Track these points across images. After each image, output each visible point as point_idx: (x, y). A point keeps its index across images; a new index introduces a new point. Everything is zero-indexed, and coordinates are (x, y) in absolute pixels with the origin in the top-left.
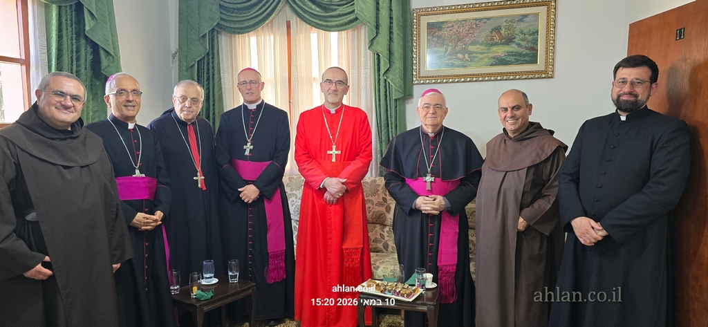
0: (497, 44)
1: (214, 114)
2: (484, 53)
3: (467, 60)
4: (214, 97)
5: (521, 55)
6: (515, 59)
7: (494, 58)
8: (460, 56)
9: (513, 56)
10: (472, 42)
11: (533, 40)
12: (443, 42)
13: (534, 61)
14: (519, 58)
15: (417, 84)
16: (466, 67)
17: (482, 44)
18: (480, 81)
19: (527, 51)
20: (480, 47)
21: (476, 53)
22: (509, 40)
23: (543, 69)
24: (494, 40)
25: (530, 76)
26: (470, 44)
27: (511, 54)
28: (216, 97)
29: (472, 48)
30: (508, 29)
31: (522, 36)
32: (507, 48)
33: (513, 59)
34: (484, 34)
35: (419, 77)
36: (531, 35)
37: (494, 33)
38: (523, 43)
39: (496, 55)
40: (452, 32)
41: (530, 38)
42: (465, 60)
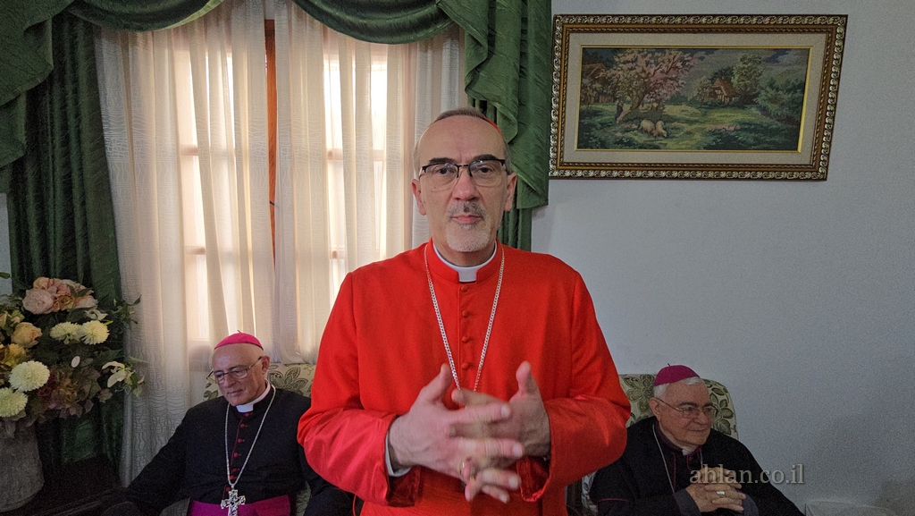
0: (721, 105)
2: (696, 121)
3: (660, 135)
5: (766, 131)
6: (756, 139)
7: (713, 133)
9: (751, 131)
10: (672, 97)
11: (793, 101)
12: (614, 92)
13: (792, 145)
14: (762, 138)
15: (556, 178)
16: (657, 147)
17: (692, 103)
19: (780, 125)
20: (689, 108)
21: (678, 120)
22: (746, 100)
23: (806, 160)
24: (716, 95)
25: (784, 175)
26: (667, 102)
27: (747, 127)
29: (671, 110)
30: (746, 74)
31: (772, 93)
32: (740, 116)
33: (750, 139)
34: (697, 83)
35: (562, 164)
36: (789, 91)
37: (718, 83)
38: (773, 107)
39: (719, 127)
40: (633, 72)
41: (786, 97)
42: (655, 133)
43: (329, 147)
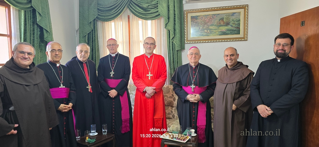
0: (222, 26)
1: (95, 57)
2: (217, 30)
3: (209, 33)
4: (95, 49)
5: (233, 30)
6: (230, 32)
7: (221, 32)
8: (206, 31)
9: (229, 31)
10: (211, 25)
11: (238, 24)
12: (198, 25)
13: (239, 33)
14: (232, 32)
15: (186, 43)
16: (208, 36)
17: (215, 26)
18: (215, 42)
19: (236, 29)
20: (215, 27)
21: (213, 29)
22: (227, 24)
23: (243, 36)
24: (221, 24)
25: (237, 40)
26: (210, 26)
27: (228, 30)
28: (96, 49)
29: (211, 27)
30: (227, 19)
31: (233, 22)
32: (226, 28)
33: (229, 32)
34: (216, 21)
35: (188, 40)
36: (237, 21)
37: (221, 21)
38: (234, 25)
39: (222, 30)
40: (202, 20)
41: (237, 23)
42: (208, 33)
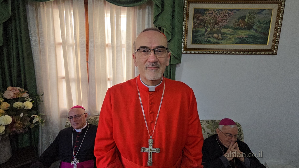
0: (241, 29)
2: (233, 34)
5: (256, 38)
6: (253, 40)
7: (238, 38)
9: (251, 38)
10: (225, 26)
11: (266, 27)
12: (205, 24)
13: (265, 43)
14: (255, 40)
15: (184, 53)
16: (219, 43)
17: (231, 28)
19: (261, 36)
20: (230, 30)
21: (226, 34)
22: (250, 27)
23: (270, 48)
24: (240, 25)
25: (262, 53)
26: (223, 28)
27: (250, 36)
29: (224, 30)
30: (250, 18)
31: (259, 24)
32: (247, 32)
33: (251, 40)
34: (233, 21)
35: (186, 49)
36: (265, 24)
37: (240, 21)
38: (259, 30)
39: (240, 36)
40: (211, 17)
41: (263, 26)
42: (218, 38)
43: (107, 42)
